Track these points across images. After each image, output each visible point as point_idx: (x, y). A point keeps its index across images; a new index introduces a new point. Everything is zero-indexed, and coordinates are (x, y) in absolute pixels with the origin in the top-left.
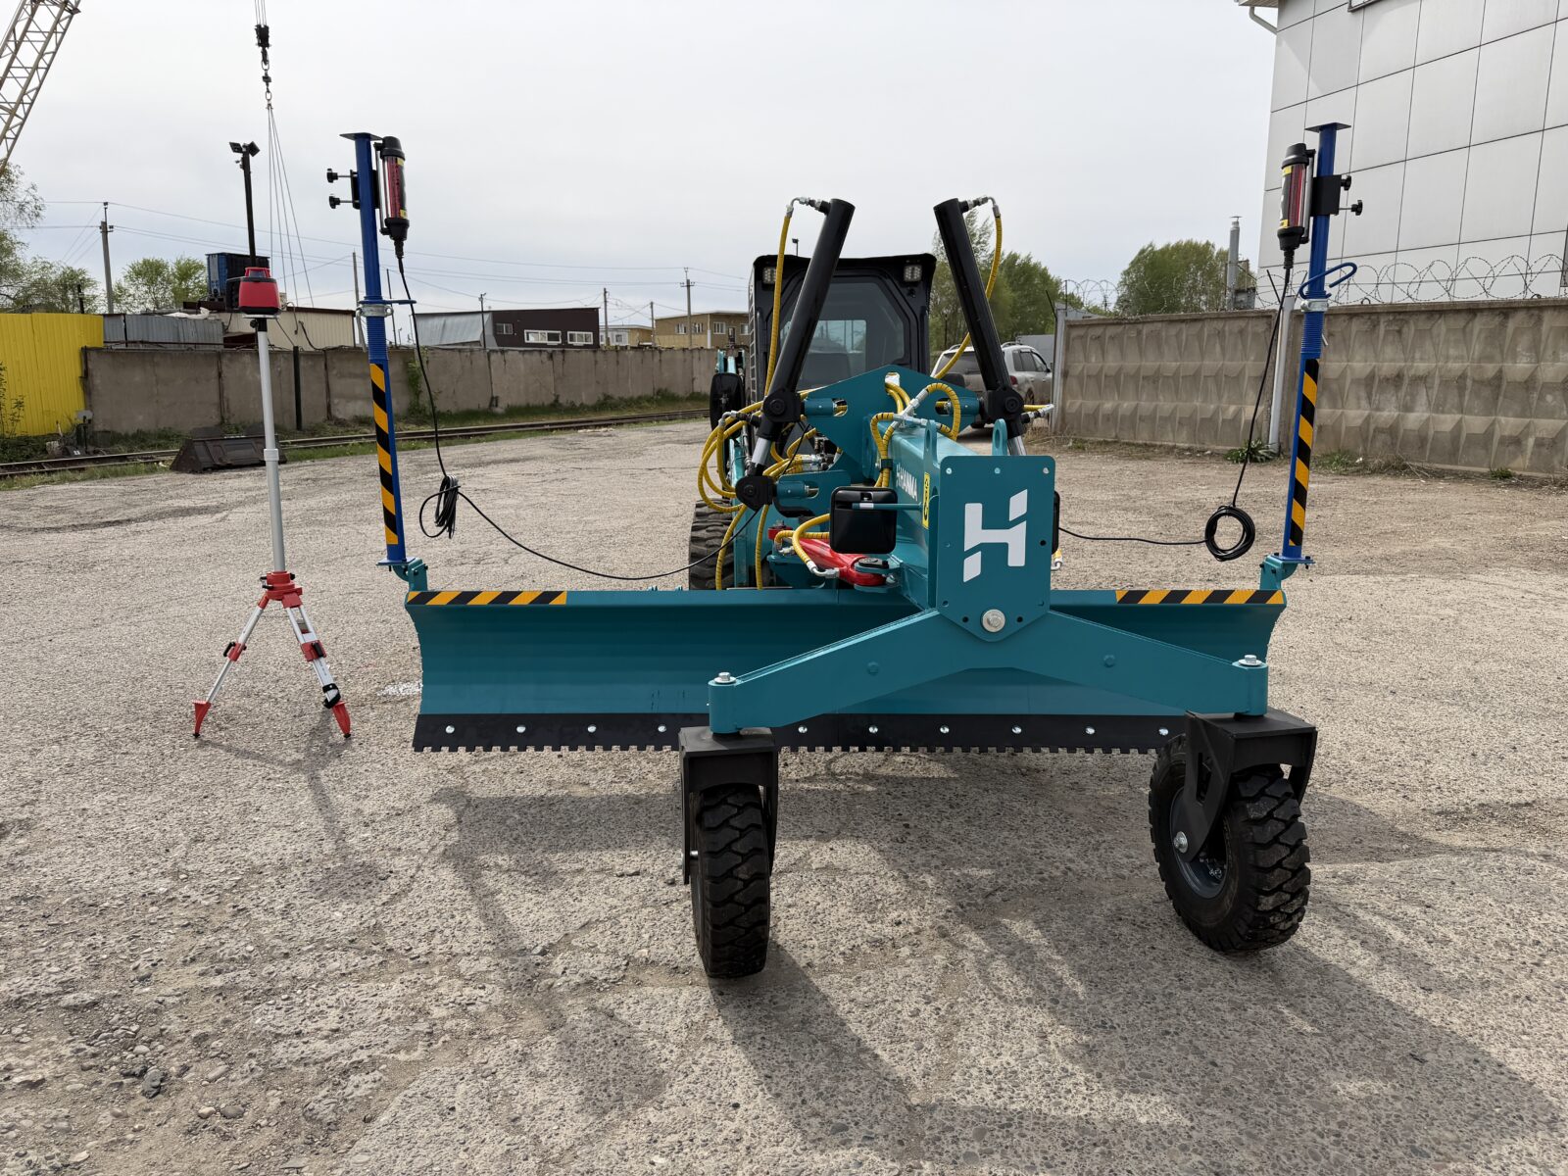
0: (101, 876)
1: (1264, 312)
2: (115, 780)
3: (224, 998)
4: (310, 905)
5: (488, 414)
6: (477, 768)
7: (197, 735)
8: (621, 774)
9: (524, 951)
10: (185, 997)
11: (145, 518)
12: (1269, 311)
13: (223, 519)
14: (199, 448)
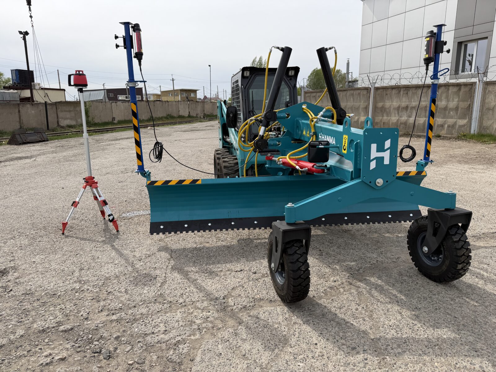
0: (52, 284)
1: (366, 88)
2: (40, 251)
3: (119, 323)
4: (134, 289)
5: (112, 123)
6: (167, 239)
7: (63, 234)
8: (218, 239)
9: (217, 299)
10: (105, 324)
11: (6, 161)
12: (367, 87)
13: (35, 160)
14: (17, 136)
